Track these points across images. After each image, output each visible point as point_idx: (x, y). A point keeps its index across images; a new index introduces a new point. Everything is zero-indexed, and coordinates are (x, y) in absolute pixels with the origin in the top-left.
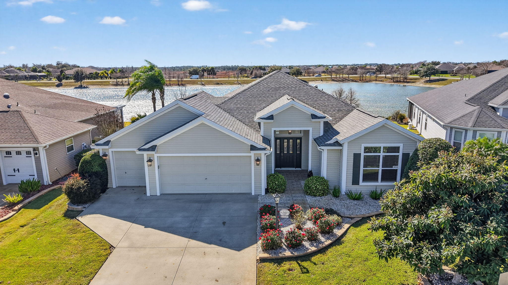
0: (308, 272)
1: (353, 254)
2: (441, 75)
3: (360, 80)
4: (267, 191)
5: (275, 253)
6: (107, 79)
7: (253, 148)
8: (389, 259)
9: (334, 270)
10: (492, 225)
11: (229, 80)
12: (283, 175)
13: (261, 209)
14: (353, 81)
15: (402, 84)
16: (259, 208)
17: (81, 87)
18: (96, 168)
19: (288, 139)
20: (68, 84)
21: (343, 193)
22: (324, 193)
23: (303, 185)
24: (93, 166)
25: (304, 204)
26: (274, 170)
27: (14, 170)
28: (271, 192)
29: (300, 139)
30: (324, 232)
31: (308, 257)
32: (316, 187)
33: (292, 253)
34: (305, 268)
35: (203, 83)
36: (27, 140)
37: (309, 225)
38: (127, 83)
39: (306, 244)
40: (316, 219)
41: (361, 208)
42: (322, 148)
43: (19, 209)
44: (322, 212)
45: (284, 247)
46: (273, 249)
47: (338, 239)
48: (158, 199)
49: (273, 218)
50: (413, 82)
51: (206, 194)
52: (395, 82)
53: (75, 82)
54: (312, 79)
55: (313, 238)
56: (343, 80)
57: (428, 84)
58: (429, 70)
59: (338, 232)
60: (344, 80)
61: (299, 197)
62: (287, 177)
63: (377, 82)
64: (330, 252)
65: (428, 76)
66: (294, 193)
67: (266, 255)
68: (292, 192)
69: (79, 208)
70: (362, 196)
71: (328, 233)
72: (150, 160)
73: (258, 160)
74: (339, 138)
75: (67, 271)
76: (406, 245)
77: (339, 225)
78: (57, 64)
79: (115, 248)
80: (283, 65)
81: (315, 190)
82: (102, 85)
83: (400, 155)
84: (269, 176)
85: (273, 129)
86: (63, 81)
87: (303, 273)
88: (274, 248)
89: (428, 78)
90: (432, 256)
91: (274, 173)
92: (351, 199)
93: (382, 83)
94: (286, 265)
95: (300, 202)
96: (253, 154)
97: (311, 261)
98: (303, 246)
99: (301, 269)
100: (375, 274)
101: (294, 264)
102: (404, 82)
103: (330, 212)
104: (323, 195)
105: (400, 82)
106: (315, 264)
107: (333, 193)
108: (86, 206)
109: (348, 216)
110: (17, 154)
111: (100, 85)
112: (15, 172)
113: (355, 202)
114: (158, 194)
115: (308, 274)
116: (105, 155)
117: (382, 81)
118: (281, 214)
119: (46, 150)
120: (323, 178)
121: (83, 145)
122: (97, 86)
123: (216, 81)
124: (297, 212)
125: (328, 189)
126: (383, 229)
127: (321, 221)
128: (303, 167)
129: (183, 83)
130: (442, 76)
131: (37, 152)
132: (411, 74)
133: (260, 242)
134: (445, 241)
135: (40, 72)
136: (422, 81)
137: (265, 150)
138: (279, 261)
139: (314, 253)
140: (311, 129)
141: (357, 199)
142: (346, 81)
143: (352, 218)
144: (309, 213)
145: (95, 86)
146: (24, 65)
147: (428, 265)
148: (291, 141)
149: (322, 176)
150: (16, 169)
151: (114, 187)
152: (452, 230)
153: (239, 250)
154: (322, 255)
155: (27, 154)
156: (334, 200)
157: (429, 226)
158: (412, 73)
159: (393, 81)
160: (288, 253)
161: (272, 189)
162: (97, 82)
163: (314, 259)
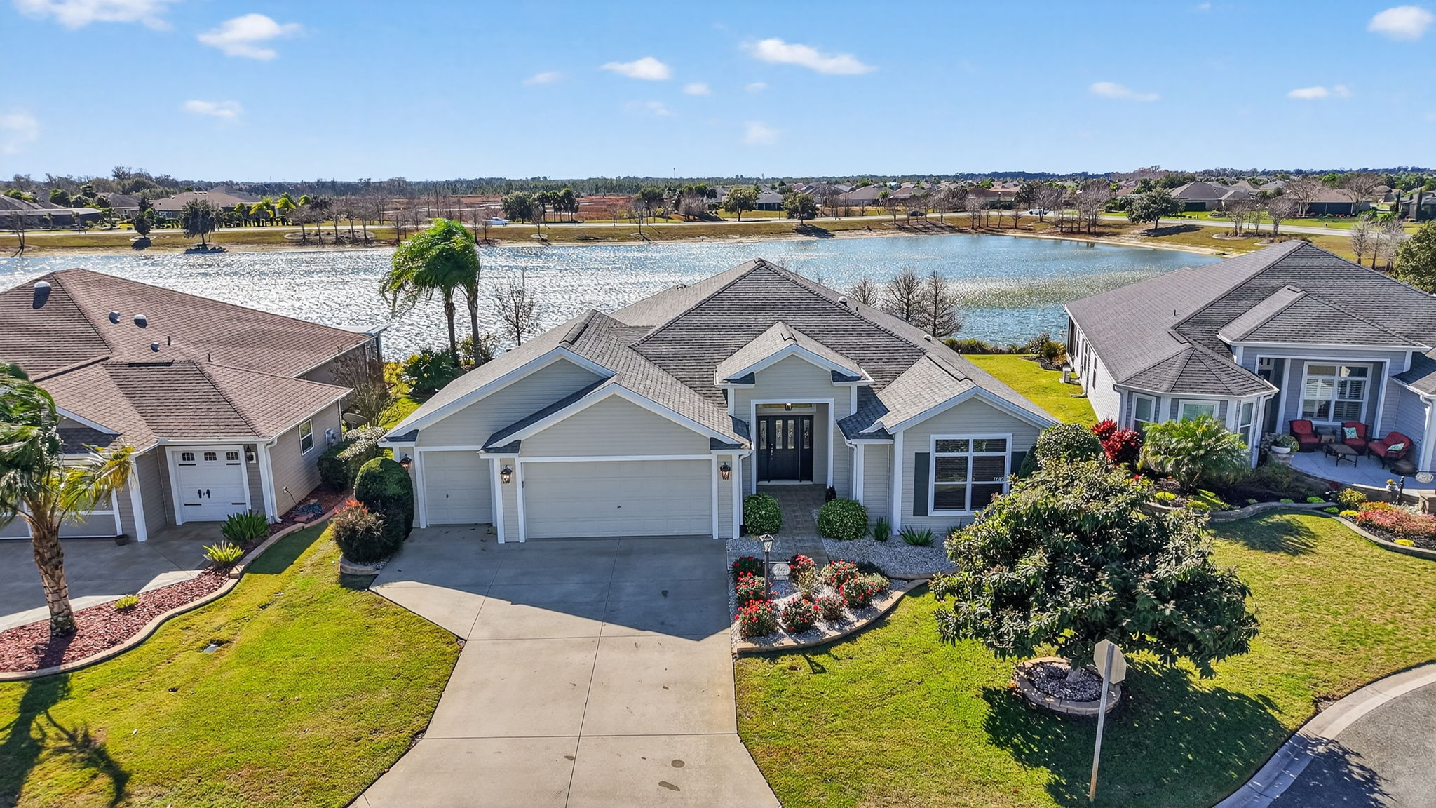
0: (824, 671)
1: (906, 642)
2: (1187, 214)
3: (973, 228)
4: (743, 531)
5: (765, 643)
6: (275, 223)
7: (715, 444)
8: (957, 640)
9: (872, 667)
10: (1103, 578)
11: (615, 229)
12: (774, 497)
13: (734, 566)
14: (953, 229)
15: (1084, 240)
16: (729, 566)
17: (202, 249)
18: (393, 489)
19: (785, 419)
20: (167, 239)
21: (896, 533)
22: (859, 533)
23: (816, 517)
24: (386, 485)
25: (818, 554)
26: (757, 486)
27: (199, 492)
28: (752, 532)
29: (811, 418)
30: (853, 606)
31: (824, 647)
32: (842, 520)
33: (795, 641)
34: (818, 665)
35: (546, 237)
36: (229, 430)
37: (827, 593)
38: (333, 238)
39: (822, 626)
40: (839, 581)
41: (928, 561)
42: (854, 441)
43: (242, 574)
44: (851, 567)
45: (781, 631)
46: (761, 634)
47: (879, 618)
48: (523, 550)
49: (759, 581)
50: (1114, 234)
51: (620, 538)
52: (1065, 232)
53: (187, 235)
54: (843, 223)
55: (833, 616)
56: (925, 228)
57: (1151, 241)
58: (1154, 202)
59: (881, 605)
60: (928, 228)
61: (808, 541)
62: (783, 500)
63: (1019, 234)
64: (865, 640)
65: (1152, 219)
66: (798, 535)
67: (749, 645)
68: (795, 531)
69: (368, 569)
70: (930, 539)
71: (862, 606)
72: (507, 471)
73: (725, 468)
74: (887, 422)
75: (393, 679)
76: (981, 614)
77: (882, 593)
78: (116, 176)
79: (466, 641)
80: (763, 176)
81: (840, 526)
82: (264, 243)
83: (1008, 455)
84: (747, 500)
85: (754, 402)
86: (152, 231)
87: (815, 673)
88: (764, 631)
89: (1151, 225)
90: (1015, 628)
91: (757, 494)
92: (911, 545)
93: (1032, 235)
94: (786, 662)
95: (809, 551)
96: (715, 456)
97: (830, 655)
98: (816, 629)
99: (812, 667)
100: (939, 673)
101: (800, 660)
102: (1089, 233)
103: (867, 568)
104: (856, 537)
105: (1079, 233)
106: (836, 658)
107: (876, 531)
108: (381, 565)
109: (903, 576)
110: (206, 459)
111: (258, 243)
112: (200, 497)
113: (919, 550)
114: (522, 540)
115: (824, 675)
116: (407, 461)
117: (1030, 230)
118: (776, 573)
119: (270, 448)
120: (857, 502)
121: (328, 433)
122: (249, 246)
123: (578, 230)
124: (805, 569)
125: (866, 524)
126: (952, 594)
127: (849, 584)
128: (817, 479)
129: (490, 236)
130: (1190, 217)
131: (253, 454)
132: (1109, 210)
133: (736, 625)
134: (1036, 606)
135: (79, 204)
136: (1137, 232)
137: (740, 448)
138: (773, 655)
139: (835, 642)
140: (831, 401)
141: (921, 545)
142: (936, 229)
143: (908, 580)
144: (827, 571)
145: (242, 247)
146: (17, 178)
147: (1011, 644)
148: (791, 422)
149: (854, 499)
150: (204, 491)
151: (423, 526)
152: (1047, 587)
153: (699, 640)
154: (849, 644)
155: (228, 459)
156: (877, 546)
157: (1015, 583)
158: (1111, 208)
159: (1061, 231)
160: (788, 642)
161: (754, 527)
162: (248, 234)
163: (833, 651)
